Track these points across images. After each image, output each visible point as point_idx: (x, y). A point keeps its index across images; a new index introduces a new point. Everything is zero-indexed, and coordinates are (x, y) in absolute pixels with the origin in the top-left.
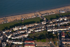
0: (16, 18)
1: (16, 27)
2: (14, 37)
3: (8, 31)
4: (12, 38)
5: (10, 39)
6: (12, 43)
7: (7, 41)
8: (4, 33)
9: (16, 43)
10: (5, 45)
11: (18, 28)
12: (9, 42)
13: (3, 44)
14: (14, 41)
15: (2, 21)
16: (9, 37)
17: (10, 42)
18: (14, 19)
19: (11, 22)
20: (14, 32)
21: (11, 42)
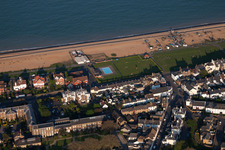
0: (209, 34)
1: (213, 62)
2: (209, 93)
3: (189, 73)
4: (204, 96)
5: (196, 99)
6: (204, 110)
7: (188, 103)
8: (175, 78)
9: (216, 111)
10: (183, 116)
11: (222, 65)
12: (194, 107)
13: (177, 111)
14: (211, 104)
15: (166, 42)
16: (194, 92)
17: (197, 109)
18: (205, 37)
19: (195, 45)
20: (209, 76)
21: (201, 108)
